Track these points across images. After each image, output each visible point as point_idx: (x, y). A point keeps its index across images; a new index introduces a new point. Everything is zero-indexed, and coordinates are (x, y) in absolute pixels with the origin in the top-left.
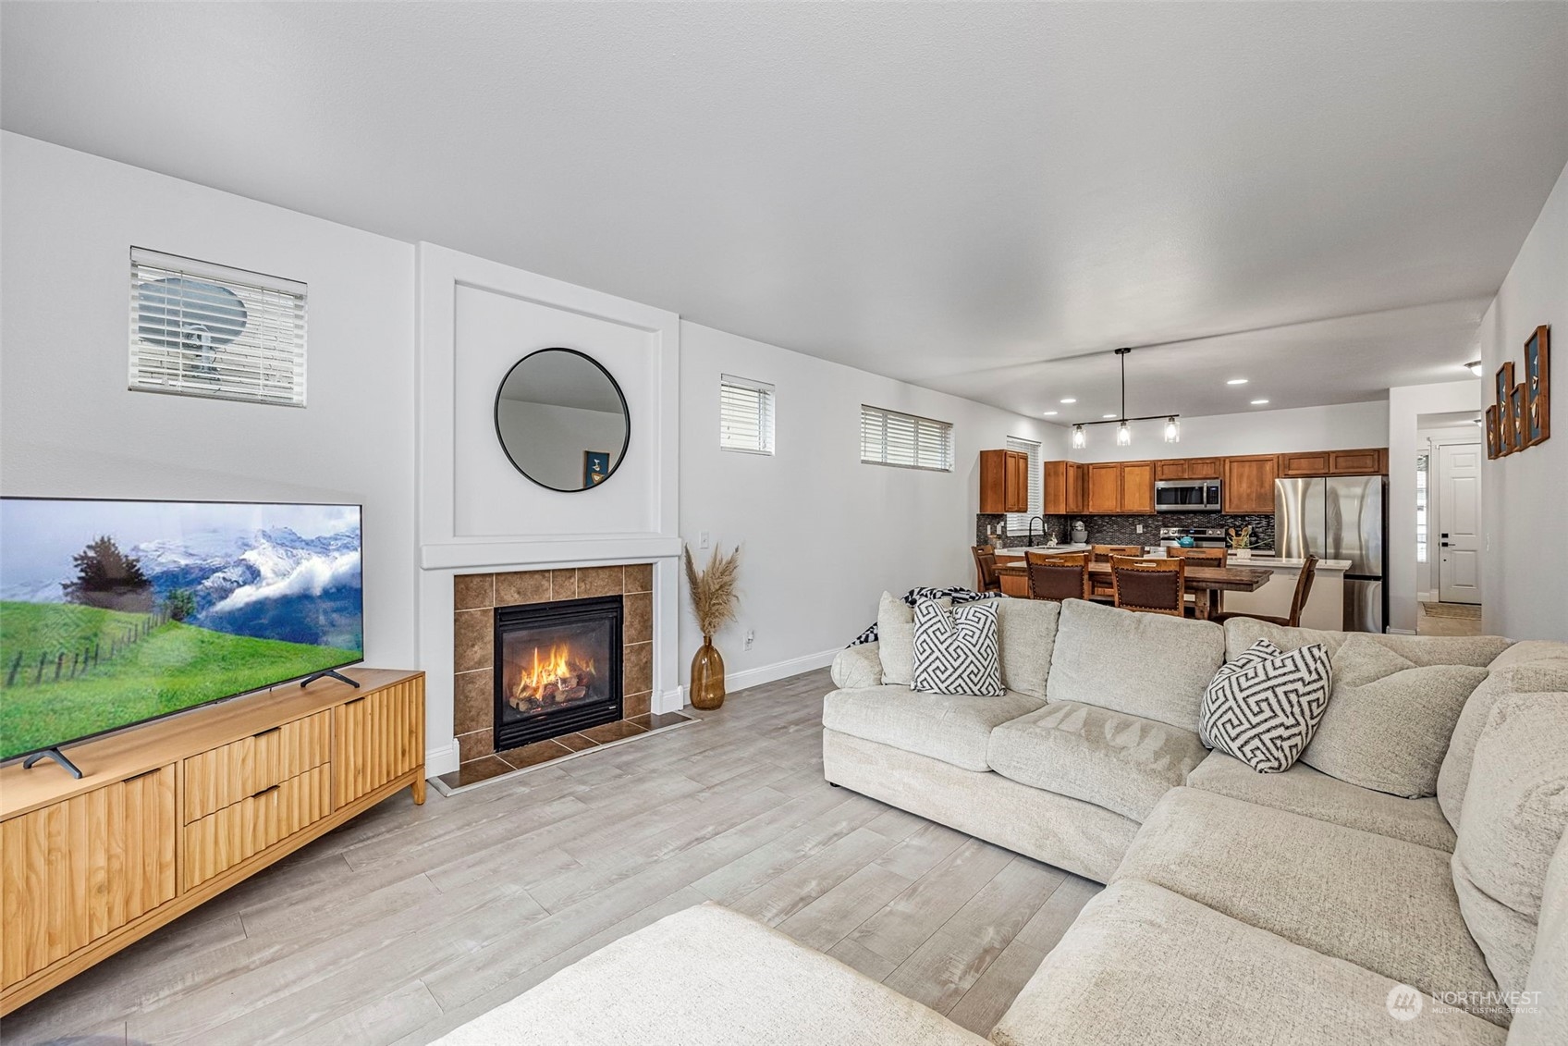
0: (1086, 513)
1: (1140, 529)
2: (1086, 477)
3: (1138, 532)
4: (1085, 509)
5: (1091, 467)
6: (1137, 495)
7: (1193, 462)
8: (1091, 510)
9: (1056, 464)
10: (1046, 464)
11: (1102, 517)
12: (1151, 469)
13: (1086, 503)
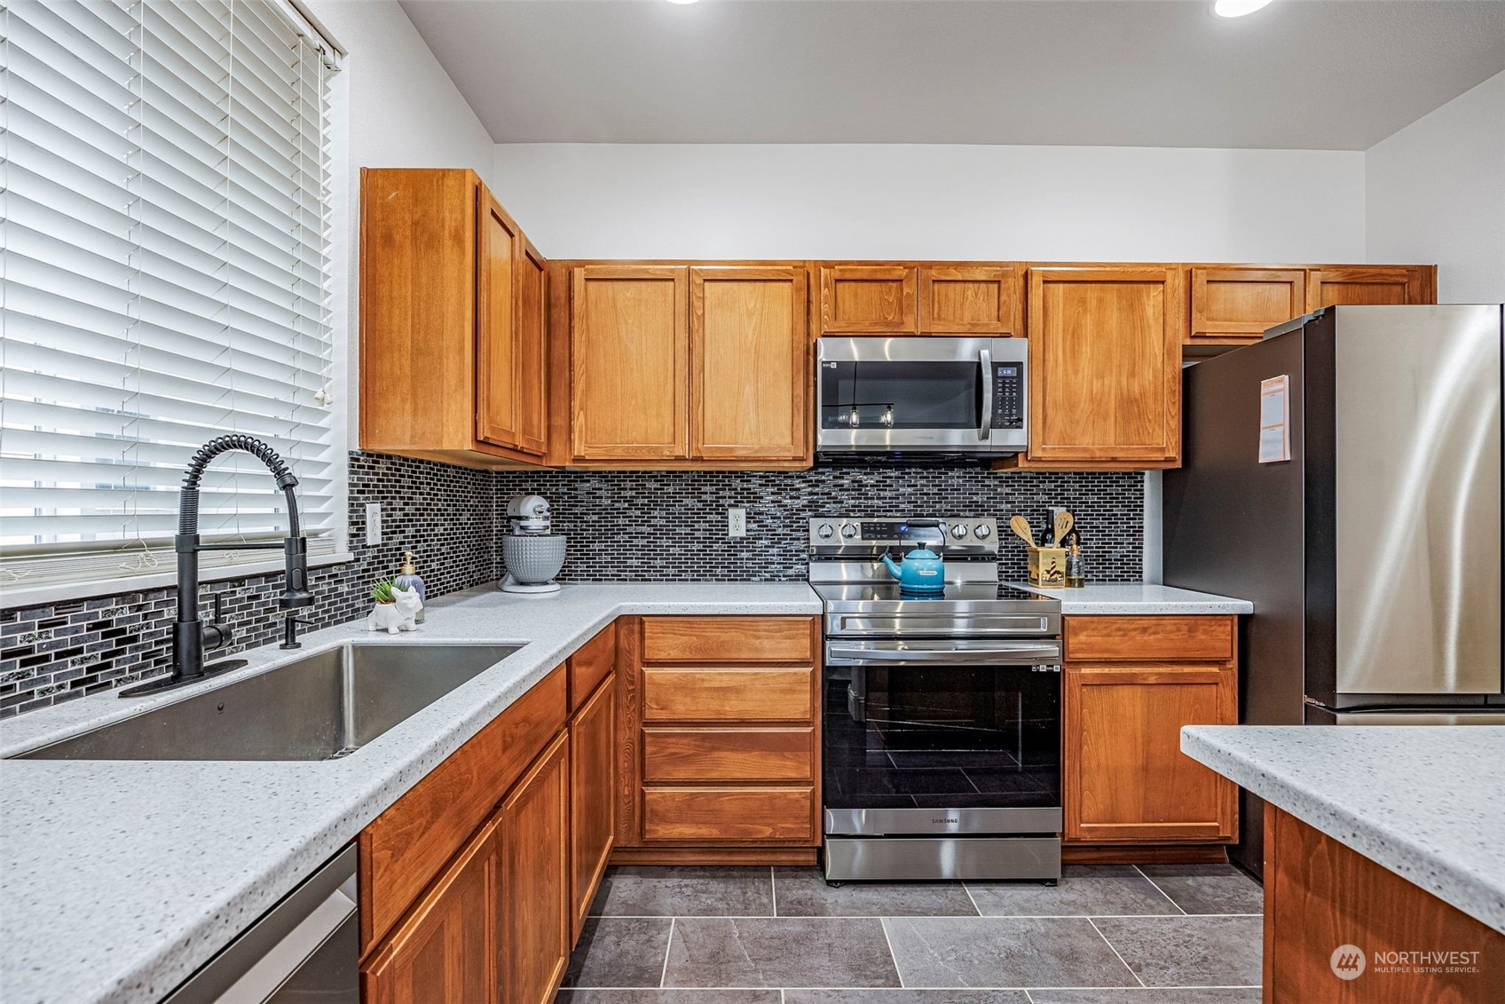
0: (559, 458)
1: (737, 523)
2: (560, 315)
3: (732, 533)
4: (558, 446)
5: (579, 274)
6: (748, 390)
7: (934, 273)
8: (579, 449)
9: (421, 183)
10: (373, 182)
11: (613, 479)
12: (798, 290)
13: (558, 421)
